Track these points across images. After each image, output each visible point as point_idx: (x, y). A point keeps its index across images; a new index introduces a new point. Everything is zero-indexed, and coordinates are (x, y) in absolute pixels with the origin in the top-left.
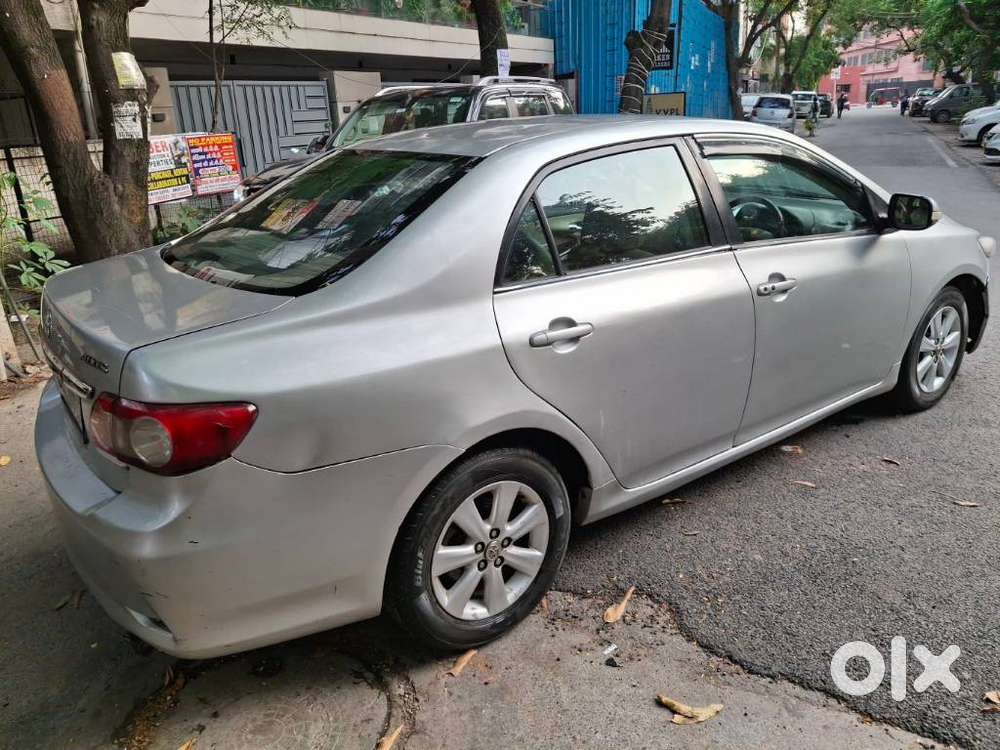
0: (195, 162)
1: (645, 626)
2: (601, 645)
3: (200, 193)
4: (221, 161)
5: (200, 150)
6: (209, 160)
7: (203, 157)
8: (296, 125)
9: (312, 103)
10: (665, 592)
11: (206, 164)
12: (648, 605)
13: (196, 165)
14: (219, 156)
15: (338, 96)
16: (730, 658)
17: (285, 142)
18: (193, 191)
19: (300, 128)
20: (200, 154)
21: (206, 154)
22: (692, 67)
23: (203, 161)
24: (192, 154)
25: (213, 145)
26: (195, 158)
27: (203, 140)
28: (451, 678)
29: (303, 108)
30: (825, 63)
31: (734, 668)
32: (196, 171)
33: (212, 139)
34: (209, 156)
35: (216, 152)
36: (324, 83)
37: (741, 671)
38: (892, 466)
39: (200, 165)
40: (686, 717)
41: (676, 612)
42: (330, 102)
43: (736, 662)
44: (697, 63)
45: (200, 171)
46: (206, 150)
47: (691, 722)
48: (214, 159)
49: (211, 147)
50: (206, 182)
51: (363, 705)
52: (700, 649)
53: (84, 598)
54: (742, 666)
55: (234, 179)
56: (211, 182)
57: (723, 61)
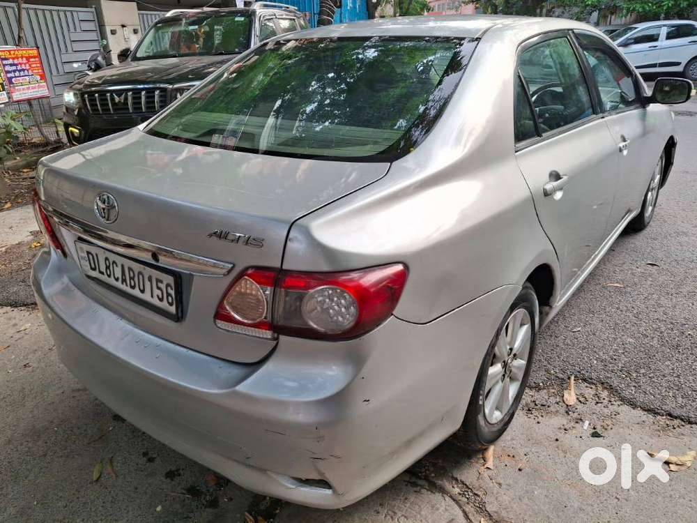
0: (8, 72)
1: (597, 403)
2: (577, 422)
3: (15, 99)
4: (30, 71)
5: (10, 61)
6: (20, 71)
7: (14, 68)
8: (74, 45)
9: (86, 26)
10: (594, 375)
11: (17, 74)
12: (587, 387)
13: (9, 75)
14: (28, 67)
15: (106, 20)
16: (670, 415)
17: (66, 58)
18: (9, 98)
19: (77, 46)
20: (11, 65)
21: (16, 65)
22: (349, 8)
23: (14, 71)
24: (4, 65)
25: (22, 57)
26: (8, 68)
27: (12, 52)
28: (489, 471)
29: (78, 30)
30: (420, 8)
31: (677, 422)
32: (10, 80)
33: (20, 52)
34: (19, 68)
35: (25, 64)
36: (93, 10)
37: (683, 423)
38: (655, 267)
39: (12, 75)
40: (677, 465)
41: (611, 389)
42: (99, 26)
43: (676, 418)
44: (351, 5)
45: (13, 80)
46: (16, 62)
47: (683, 468)
48: (23, 70)
49: (20, 59)
50: (19, 90)
51: (438, 509)
52: (645, 413)
53: (115, 464)
54: (682, 420)
55: (42, 87)
56: (23, 89)
57: (365, 4)
